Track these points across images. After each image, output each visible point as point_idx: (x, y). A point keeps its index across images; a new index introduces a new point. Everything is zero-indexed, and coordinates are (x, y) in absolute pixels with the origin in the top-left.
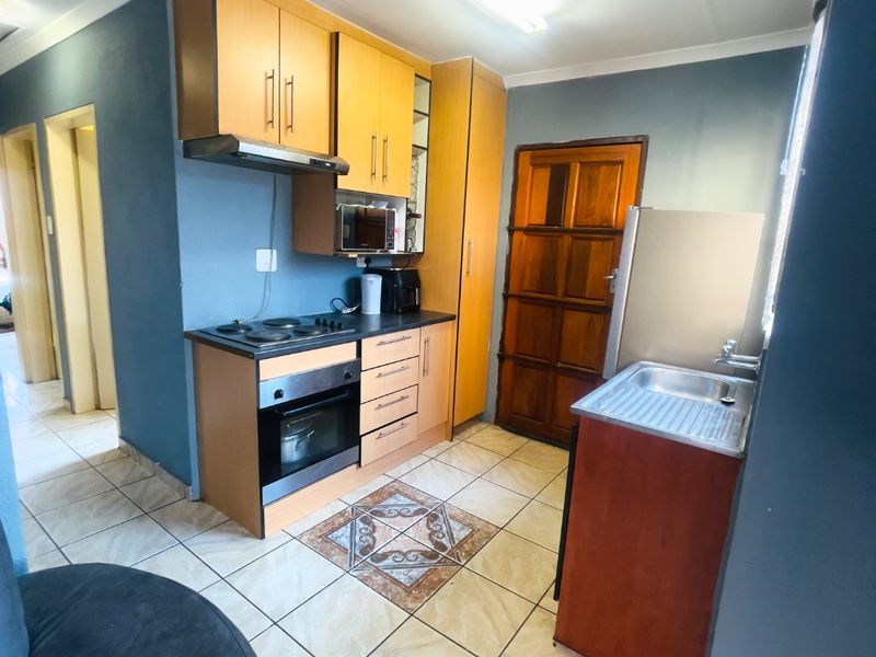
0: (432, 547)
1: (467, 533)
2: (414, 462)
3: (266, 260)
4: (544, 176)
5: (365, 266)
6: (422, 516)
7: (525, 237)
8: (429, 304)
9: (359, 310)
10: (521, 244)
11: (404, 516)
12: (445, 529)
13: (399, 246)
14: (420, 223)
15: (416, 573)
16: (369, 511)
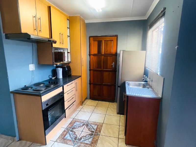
2: (76, 113)
3: (32, 67)
4: (96, 43)
5: (56, 66)
10: (92, 58)
11: (80, 127)
12: (91, 127)
14: (69, 54)
15: (90, 140)
16: (71, 128)
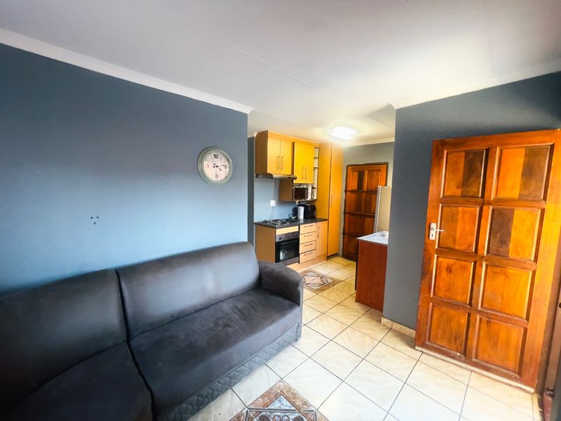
0: (322, 283)
1: (332, 281)
2: (317, 265)
3: (273, 203)
4: (356, 174)
6: (318, 277)
7: (350, 193)
9: (297, 217)
10: (349, 196)
11: (313, 277)
12: (325, 280)
13: (309, 198)
14: (315, 190)
15: (318, 287)
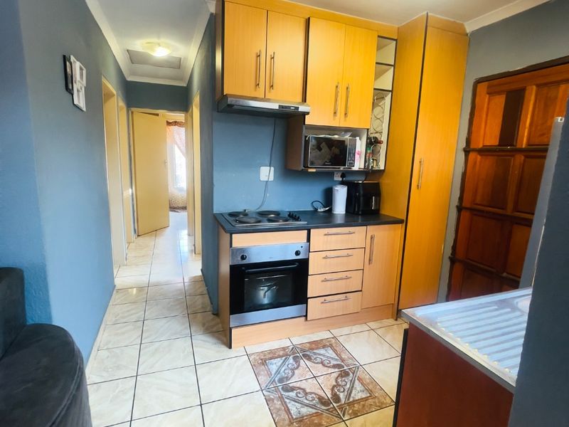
0: (330, 396)
1: (364, 396)
3: (267, 173)
4: (500, 102)
5: (341, 179)
6: (337, 370)
7: (479, 157)
8: (386, 210)
9: (330, 211)
10: (475, 163)
11: (324, 365)
12: (348, 386)
13: (359, 164)
15: (305, 411)
